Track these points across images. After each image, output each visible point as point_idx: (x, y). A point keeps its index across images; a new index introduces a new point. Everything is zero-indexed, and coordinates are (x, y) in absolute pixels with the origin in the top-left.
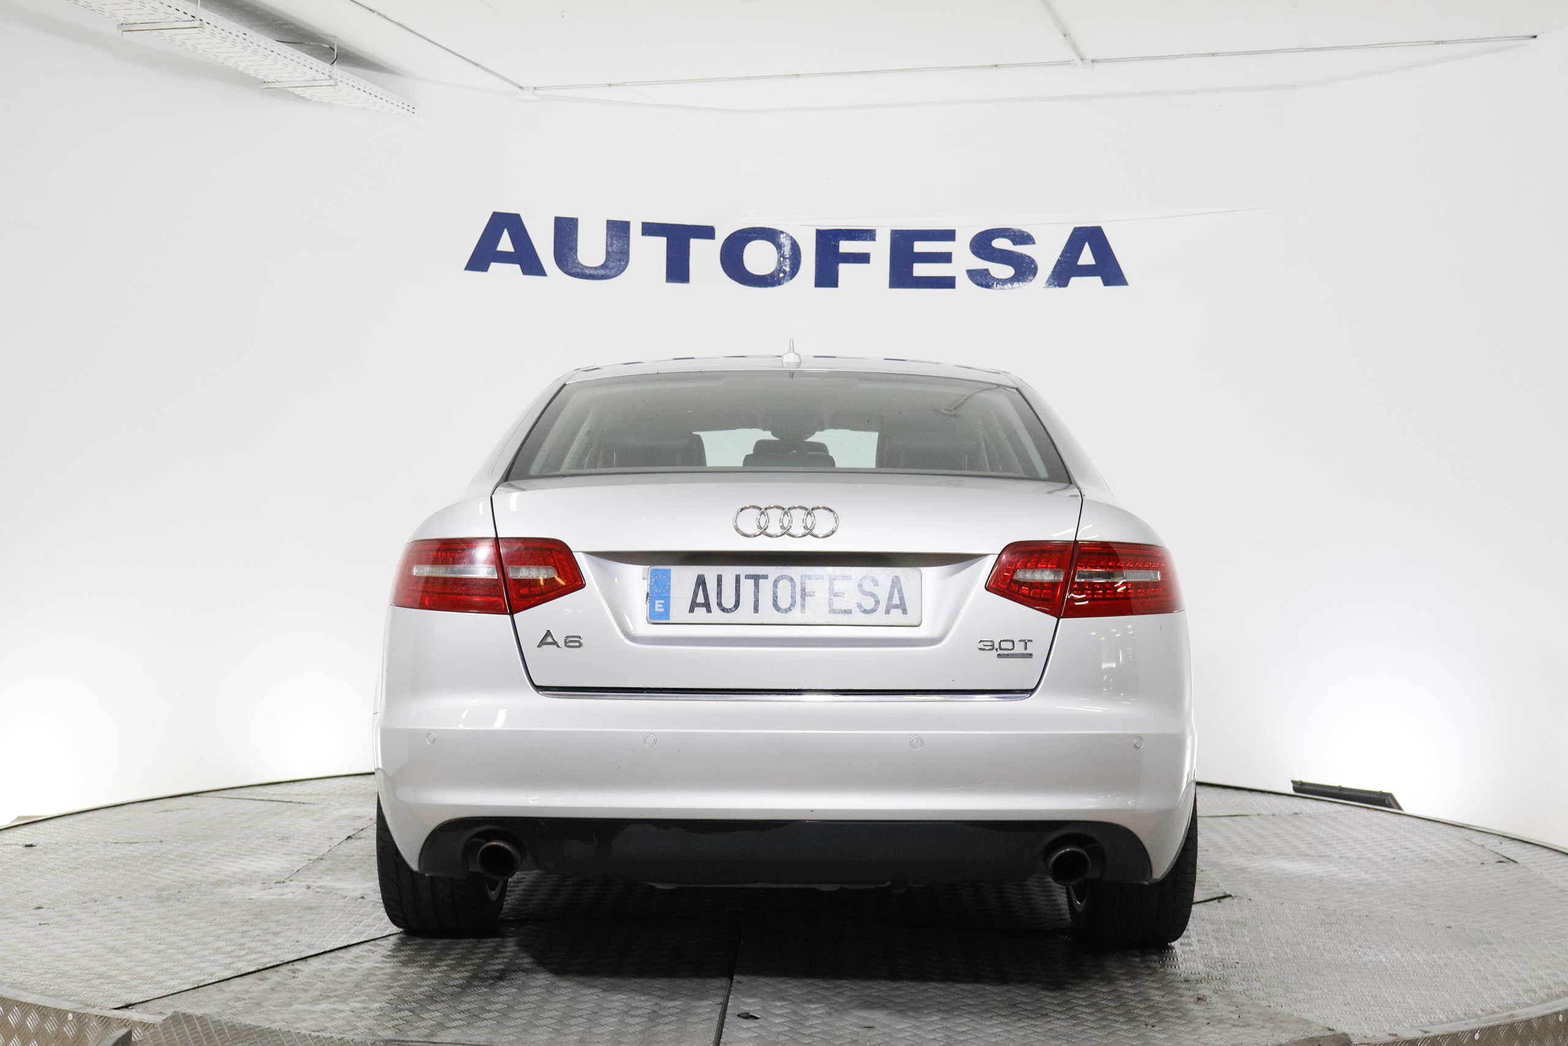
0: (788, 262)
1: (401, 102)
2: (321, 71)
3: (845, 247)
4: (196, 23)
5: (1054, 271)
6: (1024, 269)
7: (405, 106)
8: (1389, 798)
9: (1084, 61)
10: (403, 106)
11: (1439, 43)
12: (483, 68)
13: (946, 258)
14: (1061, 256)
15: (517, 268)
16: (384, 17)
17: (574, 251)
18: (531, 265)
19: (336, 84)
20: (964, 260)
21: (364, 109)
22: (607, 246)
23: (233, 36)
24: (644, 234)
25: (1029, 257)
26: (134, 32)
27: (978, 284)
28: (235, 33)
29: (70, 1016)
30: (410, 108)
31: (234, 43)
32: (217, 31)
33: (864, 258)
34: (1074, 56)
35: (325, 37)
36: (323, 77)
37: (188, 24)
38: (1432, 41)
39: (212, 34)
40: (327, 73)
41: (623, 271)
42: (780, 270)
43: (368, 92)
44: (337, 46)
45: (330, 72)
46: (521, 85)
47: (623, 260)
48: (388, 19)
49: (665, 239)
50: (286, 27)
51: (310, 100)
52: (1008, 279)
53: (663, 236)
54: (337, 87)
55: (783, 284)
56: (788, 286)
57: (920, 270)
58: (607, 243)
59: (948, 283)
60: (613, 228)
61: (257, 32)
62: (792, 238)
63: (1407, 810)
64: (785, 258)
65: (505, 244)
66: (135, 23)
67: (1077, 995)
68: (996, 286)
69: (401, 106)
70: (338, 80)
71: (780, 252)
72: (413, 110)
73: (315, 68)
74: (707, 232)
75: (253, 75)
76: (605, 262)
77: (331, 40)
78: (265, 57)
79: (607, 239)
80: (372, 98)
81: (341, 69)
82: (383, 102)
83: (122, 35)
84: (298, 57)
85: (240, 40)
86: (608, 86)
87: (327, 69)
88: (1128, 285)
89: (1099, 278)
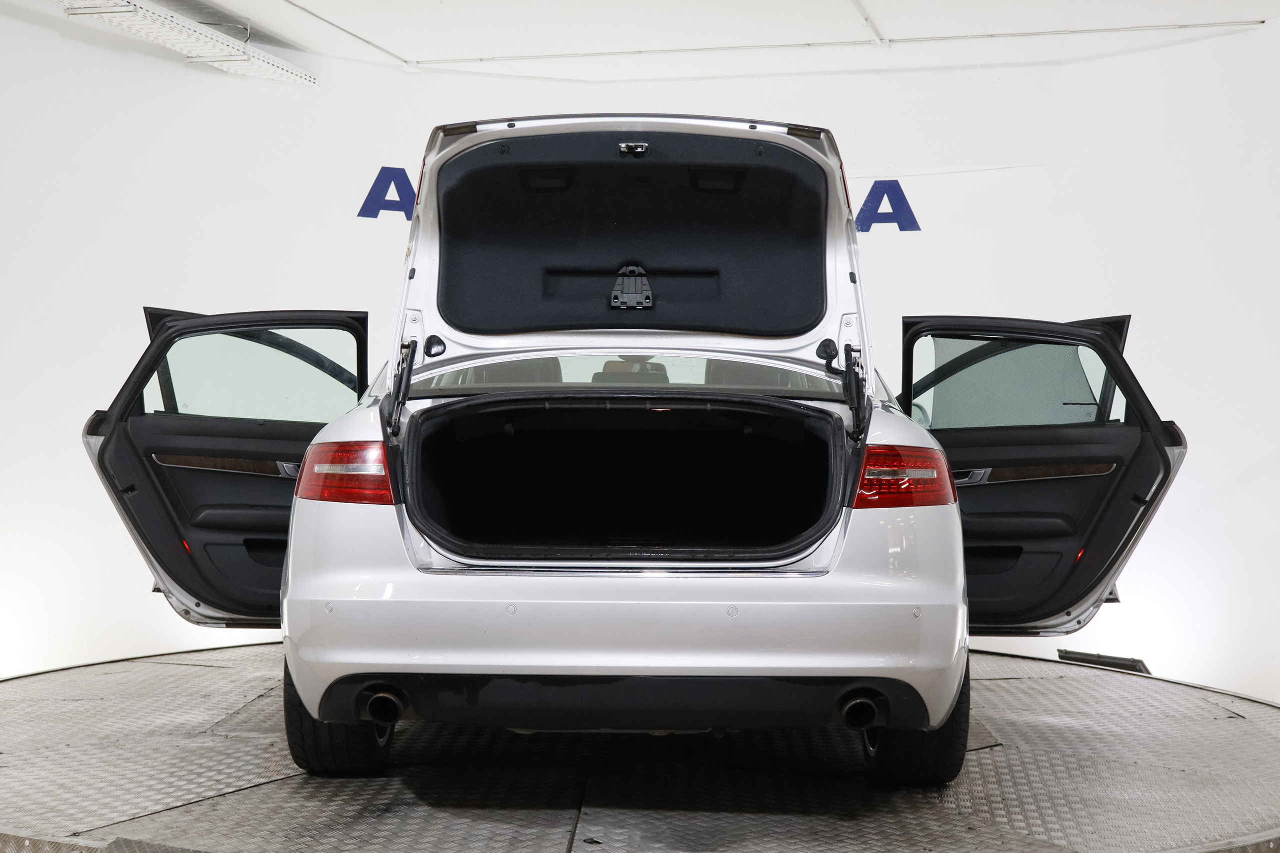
1: (304, 74)
2: (237, 47)
4: (131, 8)
5: (858, 218)
7: (308, 77)
8: (1140, 665)
9: (883, 40)
10: (306, 77)
11: (1182, 27)
12: (373, 45)
14: (863, 206)
15: (401, 214)
16: (291, 2)
19: (249, 59)
21: (273, 79)
23: (162, 19)
26: (78, 15)
28: (163, 16)
29: (27, 843)
30: (312, 79)
31: (163, 24)
32: (148, 14)
34: (873, 37)
35: (239, 19)
36: (238, 53)
37: (124, 9)
38: (1177, 25)
39: (145, 17)
40: (241, 50)
43: (276, 66)
44: (250, 27)
45: (244, 48)
46: (406, 60)
48: (294, 4)
50: (207, 10)
51: (227, 72)
54: (250, 62)
61: (181, 14)
63: (1154, 674)
65: (392, 194)
66: (79, 8)
67: (868, 825)
69: (304, 77)
70: (251, 56)
72: (314, 81)
73: (230, 45)
75: (178, 51)
77: (243, 21)
78: (189, 36)
80: (279, 70)
81: (254, 46)
82: (289, 74)
83: (68, 17)
84: (217, 36)
85: (167, 22)
86: (479, 60)
87: (242, 46)
88: (920, 230)
89: (896, 224)
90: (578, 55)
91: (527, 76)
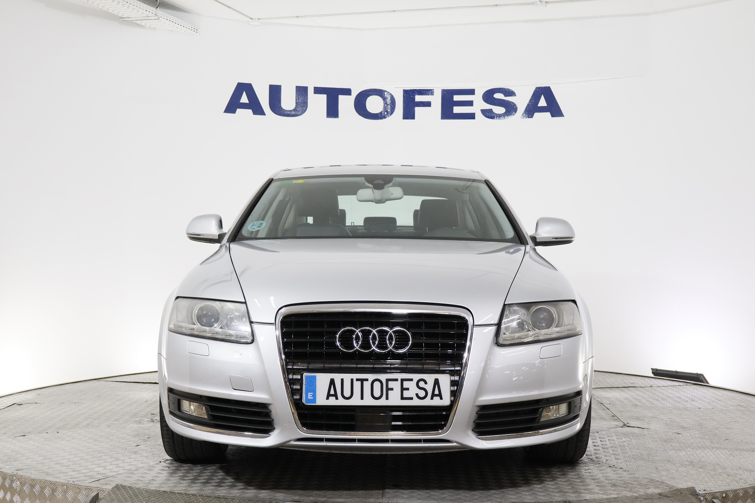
0: (389, 107)
1: (191, 27)
2: (151, 12)
3: (418, 98)
5: (526, 110)
6: (511, 109)
7: (193, 29)
8: (702, 377)
9: (542, 2)
12: (233, 9)
13: (470, 103)
14: (529, 102)
15: (250, 111)
17: (279, 102)
18: (258, 110)
19: (159, 19)
20: (479, 104)
21: (172, 31)
22: (296, 100)
24: (315, 93)
25: (513, 103)
27: (487, 117)
33: (428, 104)
36: (152, 15)
40: (154, 13)
41: (305, 112)
42: (385, 110)
43: (174, 22)
45: (155, 12)
46: (252, 17)
47: (305, 106)
49: (326, 95)
51: (144, 26)
52: (502, 114)
55: (386, 118)
56: (389, 119)
57: (457, 110)
58: (296, 98)
59: (471, 116)
60: (299, 90)
62: (391, 94)
64: (387, 105)
65: (244, 99)
68: (497, 118)
69: (191, 29)
70: (160, 16)
71: (385, 101)
72: (197, 31)
73: (148, 10)
74: (347, 92)
75: (116, 14)
76: (295, 107)
78: (123, 5)
79: (296, 96)
80: (176, 25)
81: (161, 11)
82: (182, 27)
84: (140, 5)
86: (296, 17)
87: (154, 11)
88: (564, 116)
89: (549, 113)
91: (324, 26)
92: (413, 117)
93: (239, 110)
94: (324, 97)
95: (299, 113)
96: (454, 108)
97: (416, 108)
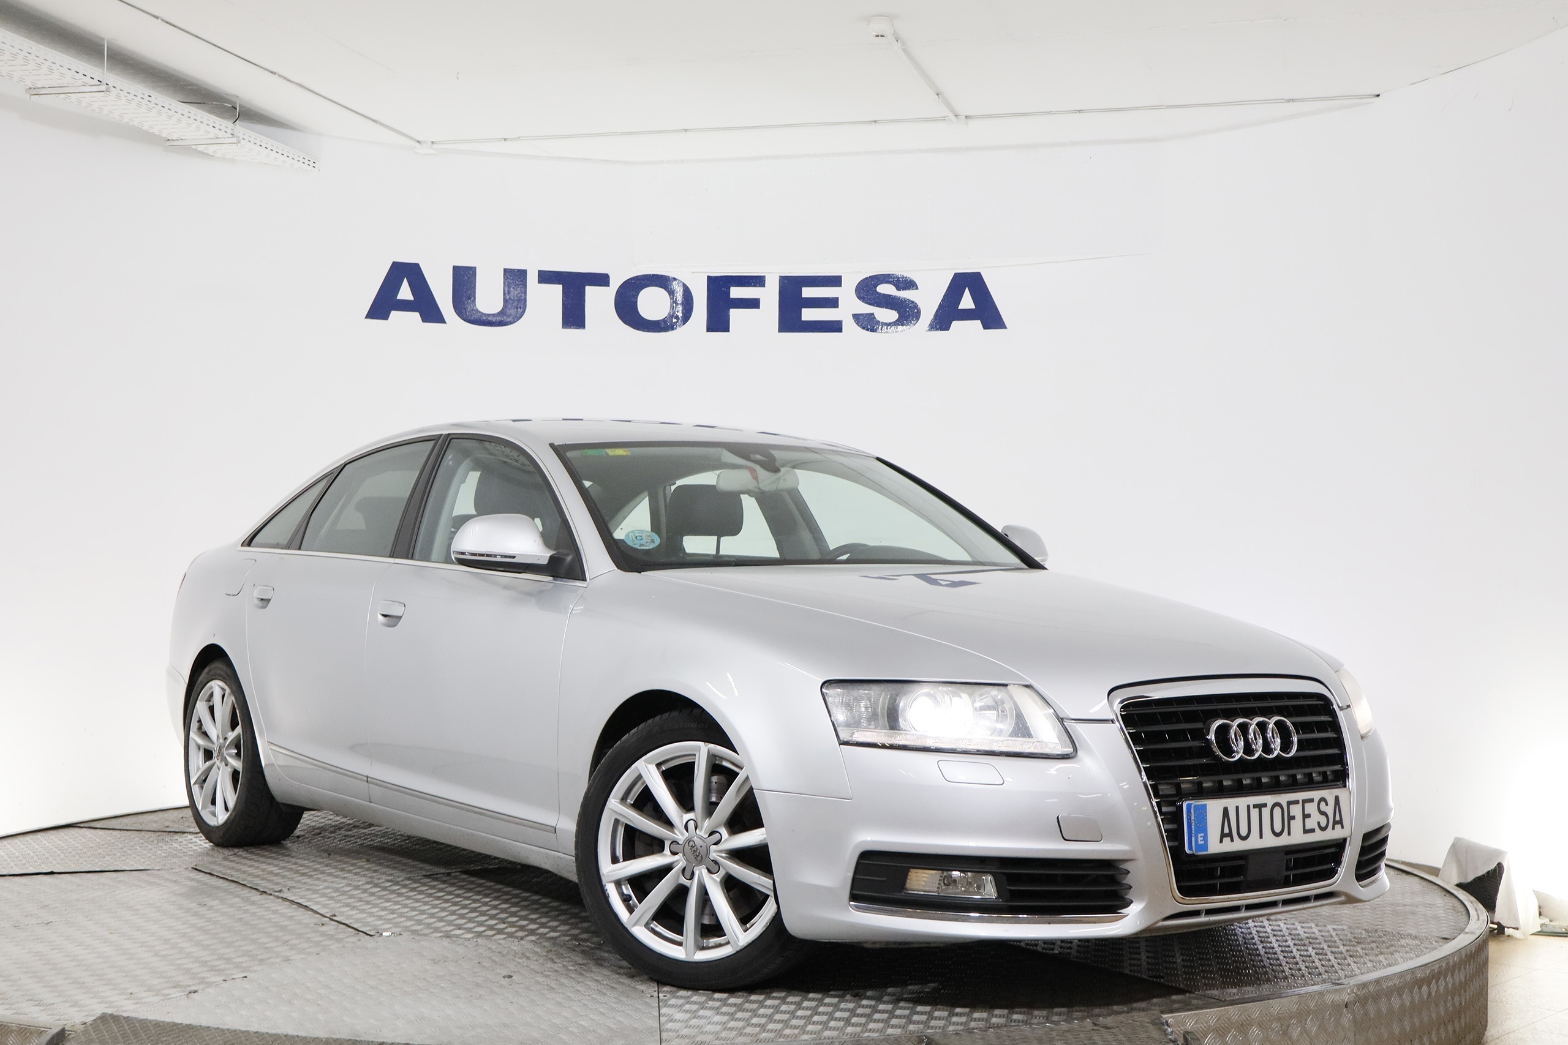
0: (680, 308)
1: (301, 157)
2: (224, 129)
3: (736, 292)
4: (103, 88)
5: (936, 315)
6: (908, 313)
7: (307, 162)
9: (958, 117)
10: (304, 161)
11: (1289, 101)
12: (381, 124)
13: (833, 303)
14: (942, 301)
15: (417, 316)
16: (285, 78)
17: (473, 299)
18: (430, 312)
19: (239, 142)
20: (850, 304)
21: (266, 164)
22: (504, 294)
23: (138, 99)
24: (540, 282)
25: (913, 302)
26: (41, 96)
27: (863, 328)
28: (138, 94)
30: (312, 164)
31: (139, 105)
32: (123, 94)
33: (754, 304)
34: (947, 113)
35: (227, 97)
36: (226, 135)
37: (94, 89)
38: (1283, 98)
39: (118, 97)
40: (229, 131)
41: (520, 318)
42: (672, 315)
43: (270, 149)
44: (240, 105)
45: (233, 130)
46: (419, 140)
47: (520, 308)
48: (289, 80)
49: (561, 286)
50: (190, 87)
51: (213, 156)
52: (892, 323)
53: (559, 283)
54: (239, 145)
55: (676, 329)
56: (680, 331)
57: (809, 314)
58: (504, 291)
59: (835, 327)
60: (510, 276)
61: (161, 92)
62: (684, 284)
64: (677, 304)
65: (405, 293)
66: (43, 88)
68: (881, 329)
69: (302, 160)
70: (241, 138)
71: (673, 298)
72: (314, 165)
73: (217, 126)
74: (602, 280)
75: (157, 133)
76: (502, 309)
77: (233, 99)
78: (171, 117)
79: (504, 287)
80: (274, 154)
81: (244, 128)
82: (285, 158)
83: (30, 98)
84: (202, 116)
85: (145, 102)
86: (503, 140)
87: (230, 128)
88: (1006, 328)
89: (979, 321)
90: (615, 134)
91: (559, 157)
92: (725, 328)
93: (394, 314)
94: (558, 288)
95: (509, 319)
96: (804, 310)
97: (731, 310)
